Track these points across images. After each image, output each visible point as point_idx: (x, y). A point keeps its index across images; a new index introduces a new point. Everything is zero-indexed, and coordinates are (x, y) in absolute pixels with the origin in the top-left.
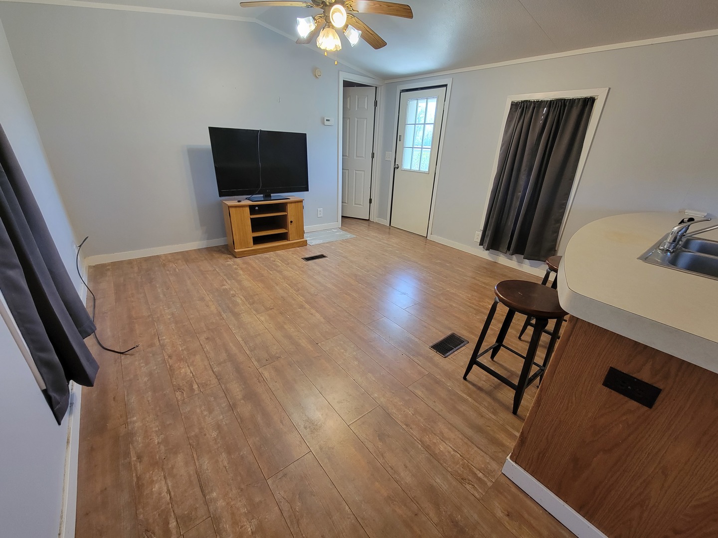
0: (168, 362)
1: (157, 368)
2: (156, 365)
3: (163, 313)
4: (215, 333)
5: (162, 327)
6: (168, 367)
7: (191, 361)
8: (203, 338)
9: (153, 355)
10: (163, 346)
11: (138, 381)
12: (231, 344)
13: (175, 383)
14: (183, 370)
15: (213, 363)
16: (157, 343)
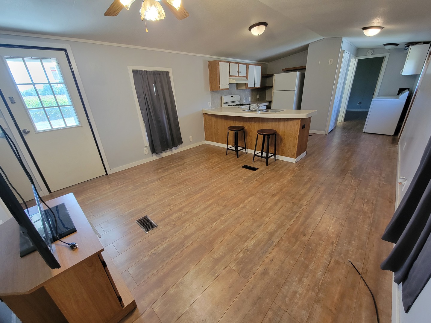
0: (336, 241)
1: (344, 243)
2: (343, 245)
3: (305, 292)
4: (297, 234)
5: (319, 273)
6: (338, 239)
7: (325, 231)
8: (306, 238)
9: (340, 254)
10: (331, 255)
11: (358, 245)
12: (299, 222)
13: (341, 229)
14: (332, 231)
15: (317, 222)
16: (332, 261)
